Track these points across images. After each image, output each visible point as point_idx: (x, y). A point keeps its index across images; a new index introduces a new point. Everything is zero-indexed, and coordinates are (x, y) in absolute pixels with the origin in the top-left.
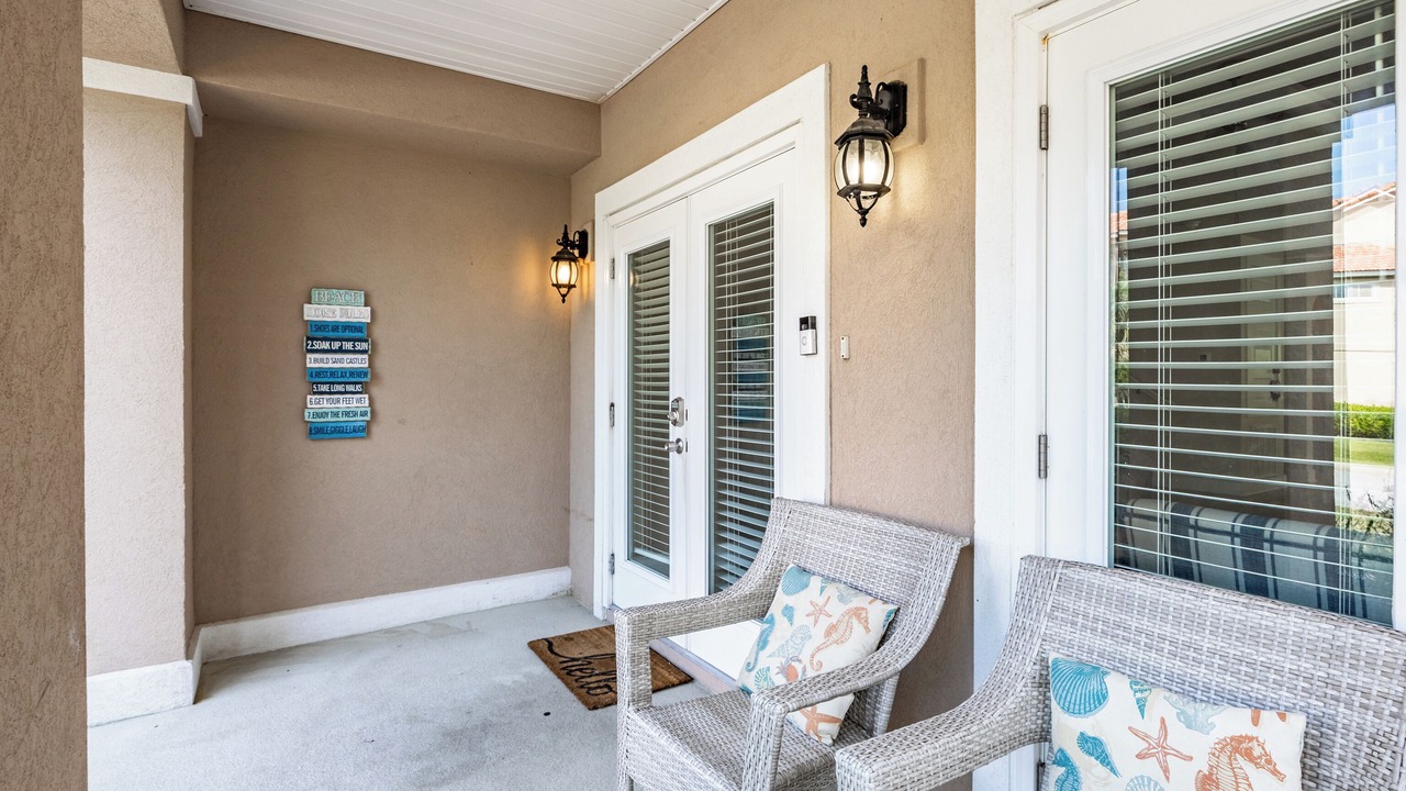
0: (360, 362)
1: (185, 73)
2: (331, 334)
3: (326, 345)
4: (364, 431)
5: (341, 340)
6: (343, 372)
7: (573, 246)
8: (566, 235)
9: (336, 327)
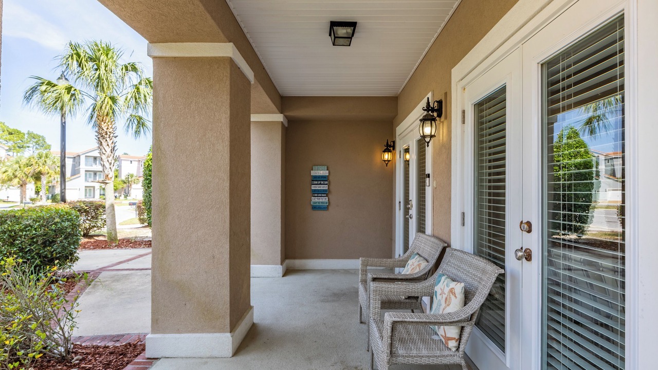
0: (325, 187)
1: (281, 113)
2: (318, 179)
3: (316, 182)
4: (326, 208)
5: (320, 181)
6: (321, 190)
7: (390, 146)
8: (387, 143)
9: (319, 177)
